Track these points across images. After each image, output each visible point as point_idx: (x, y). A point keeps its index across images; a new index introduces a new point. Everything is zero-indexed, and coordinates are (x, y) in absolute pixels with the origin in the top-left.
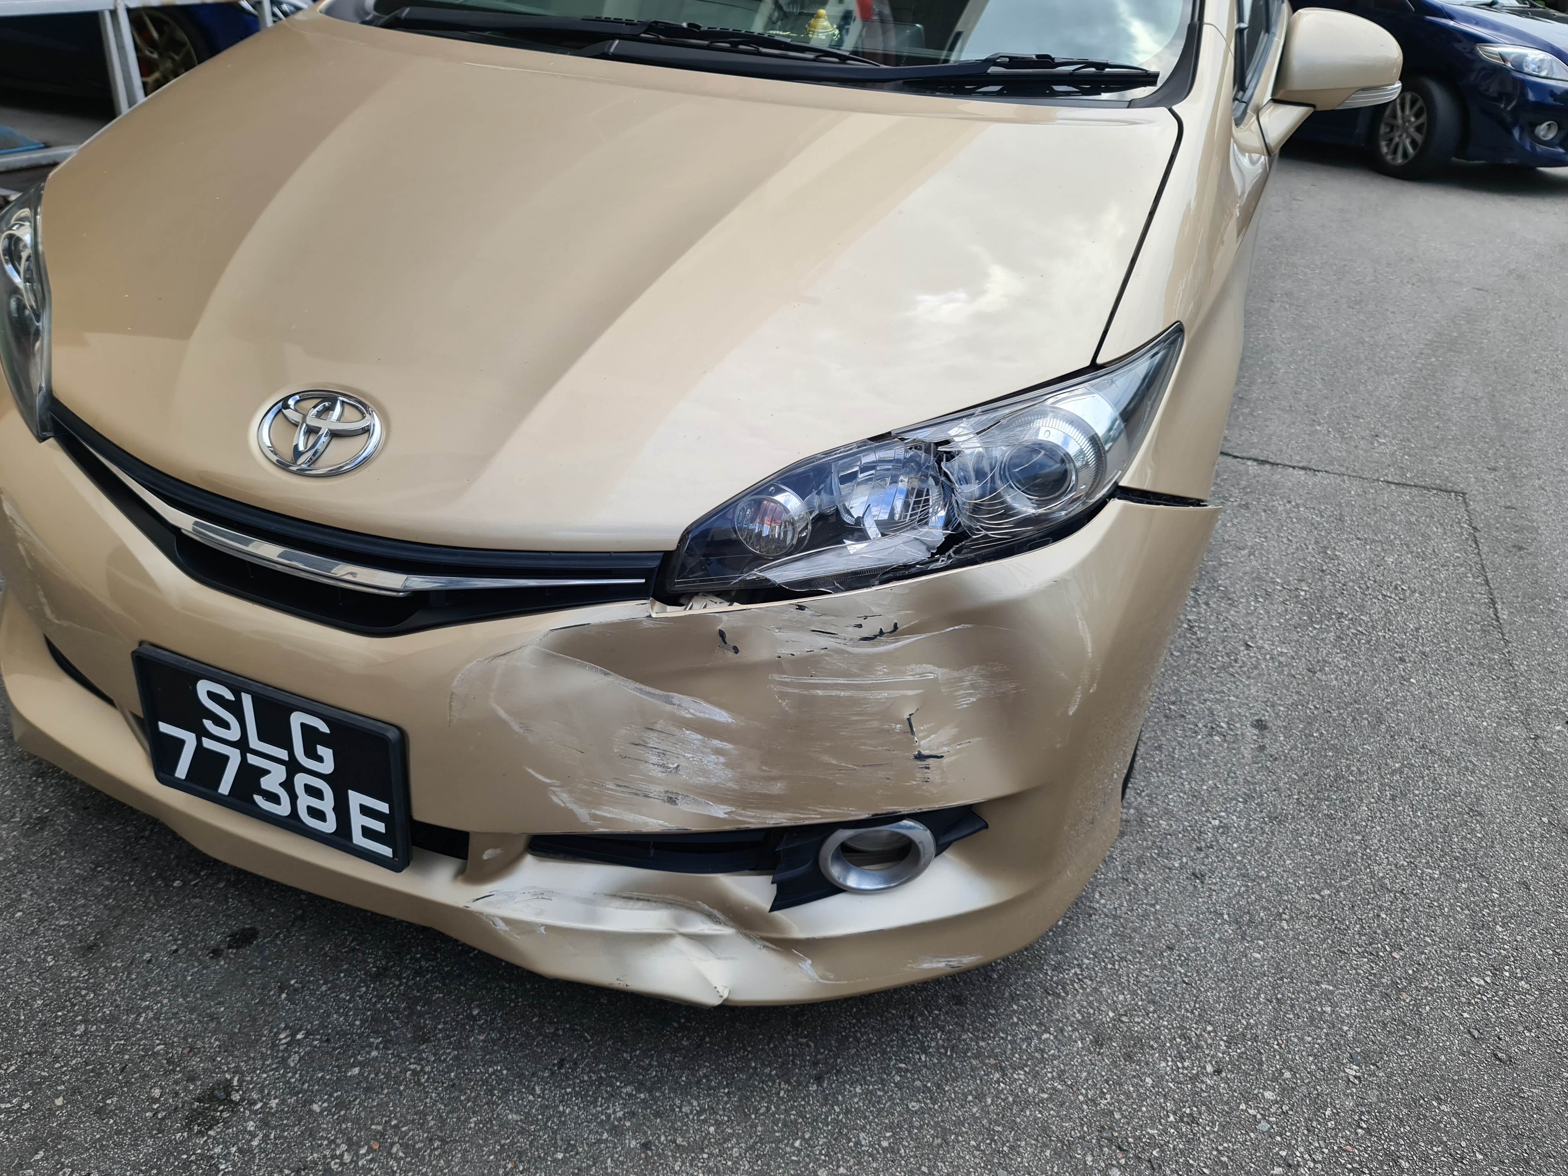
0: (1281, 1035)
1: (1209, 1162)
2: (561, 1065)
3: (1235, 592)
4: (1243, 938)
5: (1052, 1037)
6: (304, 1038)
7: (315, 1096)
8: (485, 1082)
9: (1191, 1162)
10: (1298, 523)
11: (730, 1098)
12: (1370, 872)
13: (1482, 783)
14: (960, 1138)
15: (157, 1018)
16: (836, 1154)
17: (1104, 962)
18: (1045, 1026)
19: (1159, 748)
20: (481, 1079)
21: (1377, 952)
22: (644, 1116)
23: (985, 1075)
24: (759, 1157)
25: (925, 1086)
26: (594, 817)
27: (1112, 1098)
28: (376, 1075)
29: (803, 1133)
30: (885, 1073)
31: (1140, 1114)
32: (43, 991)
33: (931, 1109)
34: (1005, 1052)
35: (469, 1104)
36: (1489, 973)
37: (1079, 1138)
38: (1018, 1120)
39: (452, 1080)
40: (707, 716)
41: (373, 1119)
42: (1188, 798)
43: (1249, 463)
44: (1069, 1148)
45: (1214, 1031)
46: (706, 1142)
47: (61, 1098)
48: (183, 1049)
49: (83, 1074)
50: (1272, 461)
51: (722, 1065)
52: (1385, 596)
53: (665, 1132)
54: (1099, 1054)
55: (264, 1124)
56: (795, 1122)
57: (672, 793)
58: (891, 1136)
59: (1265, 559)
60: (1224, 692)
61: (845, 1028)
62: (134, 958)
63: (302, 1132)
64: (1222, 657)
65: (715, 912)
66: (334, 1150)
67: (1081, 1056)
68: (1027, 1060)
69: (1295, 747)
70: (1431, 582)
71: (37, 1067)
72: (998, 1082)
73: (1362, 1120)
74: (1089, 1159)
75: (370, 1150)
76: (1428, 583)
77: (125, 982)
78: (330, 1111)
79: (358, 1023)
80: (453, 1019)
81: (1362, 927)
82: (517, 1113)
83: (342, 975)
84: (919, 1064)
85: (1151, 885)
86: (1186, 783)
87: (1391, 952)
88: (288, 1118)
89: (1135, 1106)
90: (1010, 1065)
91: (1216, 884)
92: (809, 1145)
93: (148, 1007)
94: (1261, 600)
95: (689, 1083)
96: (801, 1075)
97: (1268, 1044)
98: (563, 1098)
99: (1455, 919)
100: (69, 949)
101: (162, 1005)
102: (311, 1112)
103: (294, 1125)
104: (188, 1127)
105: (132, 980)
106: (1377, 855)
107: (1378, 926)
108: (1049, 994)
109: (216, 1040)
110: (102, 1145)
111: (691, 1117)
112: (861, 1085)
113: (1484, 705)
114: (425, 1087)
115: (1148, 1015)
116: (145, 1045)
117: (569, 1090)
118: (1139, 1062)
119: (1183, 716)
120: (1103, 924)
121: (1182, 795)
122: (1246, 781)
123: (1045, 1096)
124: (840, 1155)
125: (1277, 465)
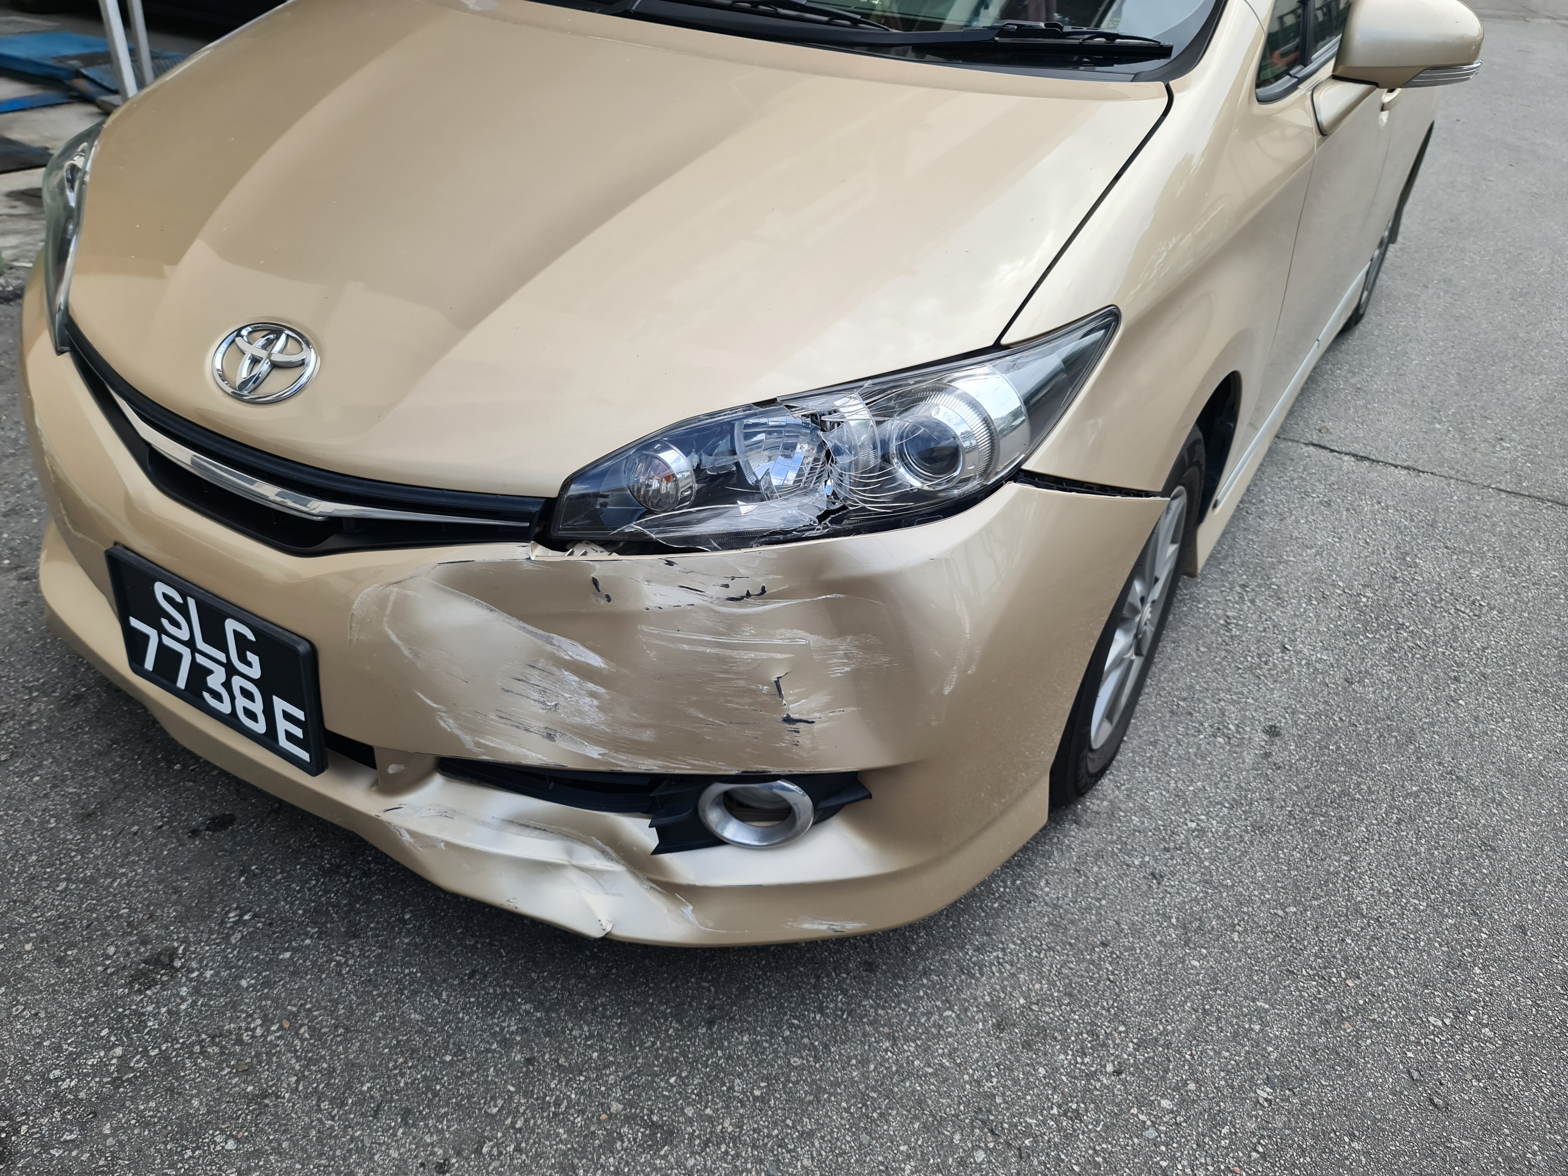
0: (1197, 1045)
1: (1082, 1160)
2: (471, 975)
3: (1287, 592)
4: (1186, 944)
5: (954, 1015)
6: (251, 919)
7: (246, 973)
8: (399, 981)
9: (1063, 1156)
10: (1382, 525)
11: (620, 1028)
12: (1348, 895)
13: (1507, 817)
14: (833, 1098)
15: (129, 884)
16: (707, 1095)
17: (1030, 949)
18: (950, 1004)
19: (1155, 743)
20: (396, 978)
21: (1330, 977)
22: (535, 1033)
23: (876, 1042)
24: (632, 1087)
25: (812, 1044)
26: (478, 745)
27: (997, 1082)
28: (305, 961)
29: (681, 1072)
30: (777, 1026)
31: (1023, 1101)
32: (40, 848)
33: (812, 1066)
34: (902, 1023)
35: (379, 999)
36: (1451, 1015)
37: (953, 1116)
38: (896, 1089)
39: (369, 975)
40: (583, 659)
41: (290, 1000)
42: (1170, 797)
43: (1346, 458)
44: (940, 1124)
45: (1126, 1032)
46: (587, 1066)
47: (31, 944)
48: (144, 915)
49: (54, 925)
50: (1374, 458)
51: (622, 997)
52: (1459, 610)
53: (551, 1051)
54: (998, 1037)
55: (196, 991)
56: (676, 1060)
57: (551, 729)
58: (765, 1087)
59: (1332, 560)
60: (1243, 694)
61: (749, 978)
62: (123, 829)
63: (226, 1004)
64: (1252, 658)
65: (608, 849)
66: (250, 1023)
67: (978, 1037)
68: (921, 1034)
69: (1304, 758)
70: (1516, 601)
71: (18, 915)
72: (886, 1050)
73: (1260, 1143)
74: (957, 1137)
75: (281, 1028)
76: (1512, 600)
77: (110, 849)
78: (256, 987)
79: (300, 912)
80: (385, 920)
81: (1322, 950)
82: (420, 1013)
83: (298, 867)
84: (812, 1022)
85: (1104, 879)
86: (1173, 782)
87: (1345, 979)
88: (217, 989)
89: (1020, 1094)
90: (903, 1036)
91: (1172, 886)
92: (684, 1084)
93: (124, 874)
94: (1315, 602)
95: (585, 1010)
96: (694, 1017)
97: (1180, 1053)
98: (466, 1006)
99: (1429, 954)
100: (71, 814)
101: (136, 874)
102: (238, 986)
103: (221, 996)
104: (130, 985)
105: (117, 848)
106: (1361, 878)
107: (1340, 951)
108: (964, 973)
109: (174, 911)
110: (54, 990)
111: (579, 1040)
112: (750, 1035)
113: (1535, 736)
114: (344, 978)
115: (1060, 1006)
116: (112, 907)
117: (472, 1000)
118: (1036, 1052)
119: (1190, 714)
120: (1041, 912)
121: (1164, 793)
122: (1239, 786)
123: (930, 1070)
124: (710, 1097)
125: (1378, 462)
